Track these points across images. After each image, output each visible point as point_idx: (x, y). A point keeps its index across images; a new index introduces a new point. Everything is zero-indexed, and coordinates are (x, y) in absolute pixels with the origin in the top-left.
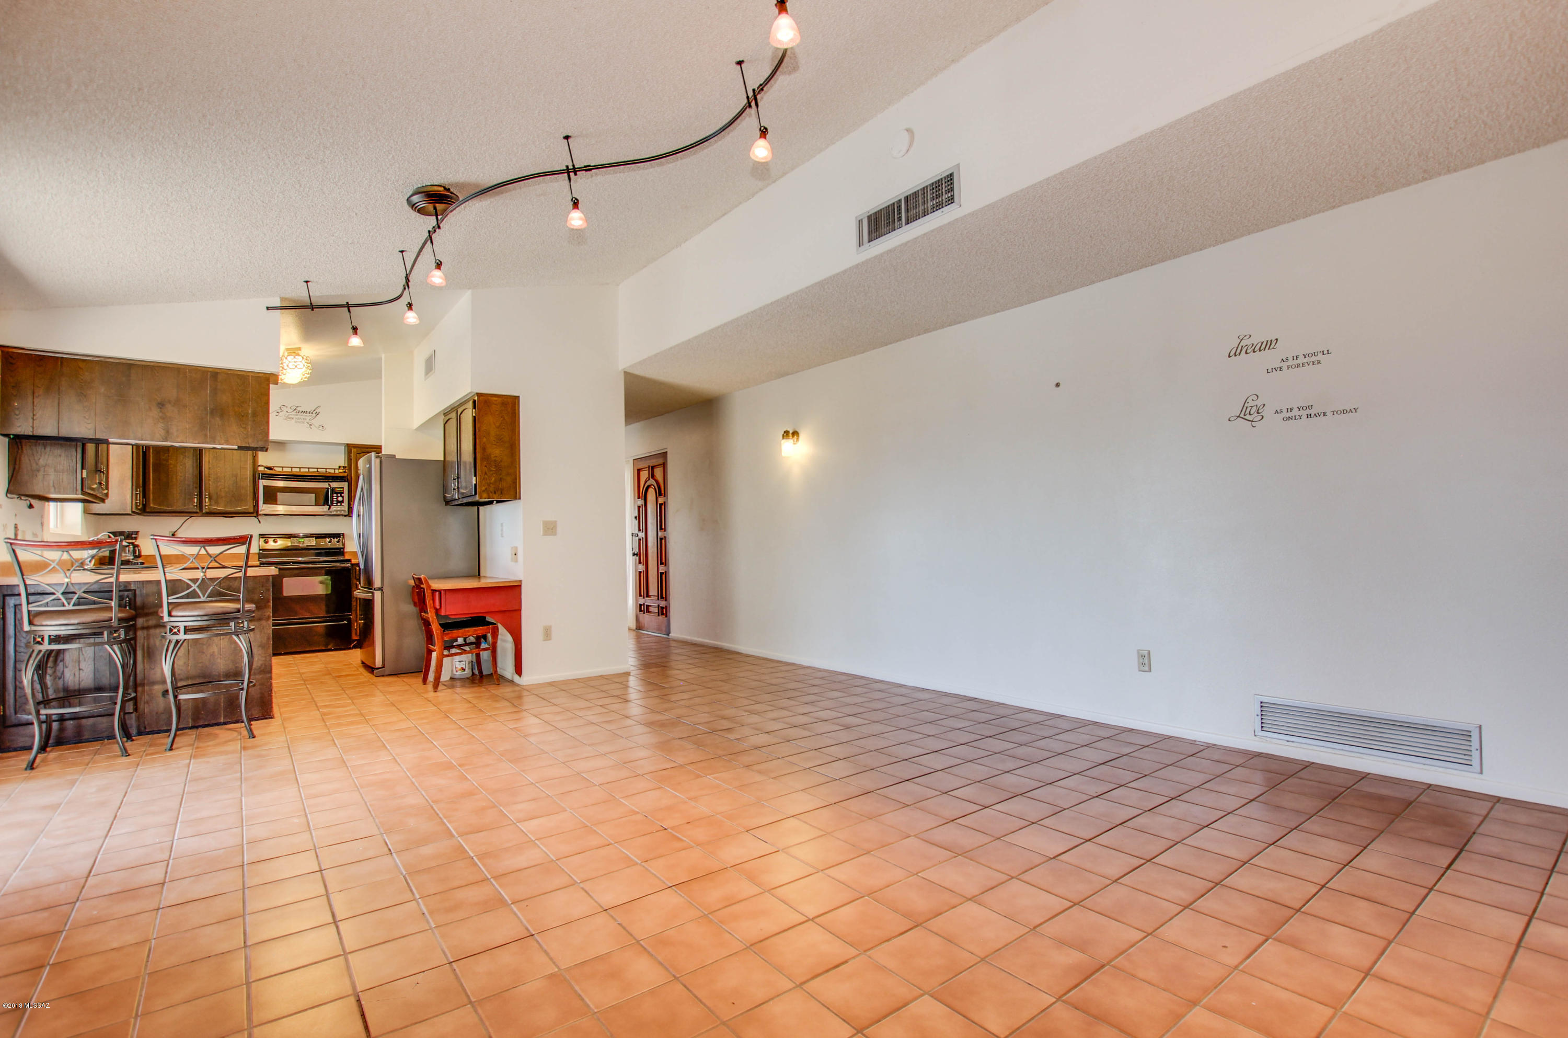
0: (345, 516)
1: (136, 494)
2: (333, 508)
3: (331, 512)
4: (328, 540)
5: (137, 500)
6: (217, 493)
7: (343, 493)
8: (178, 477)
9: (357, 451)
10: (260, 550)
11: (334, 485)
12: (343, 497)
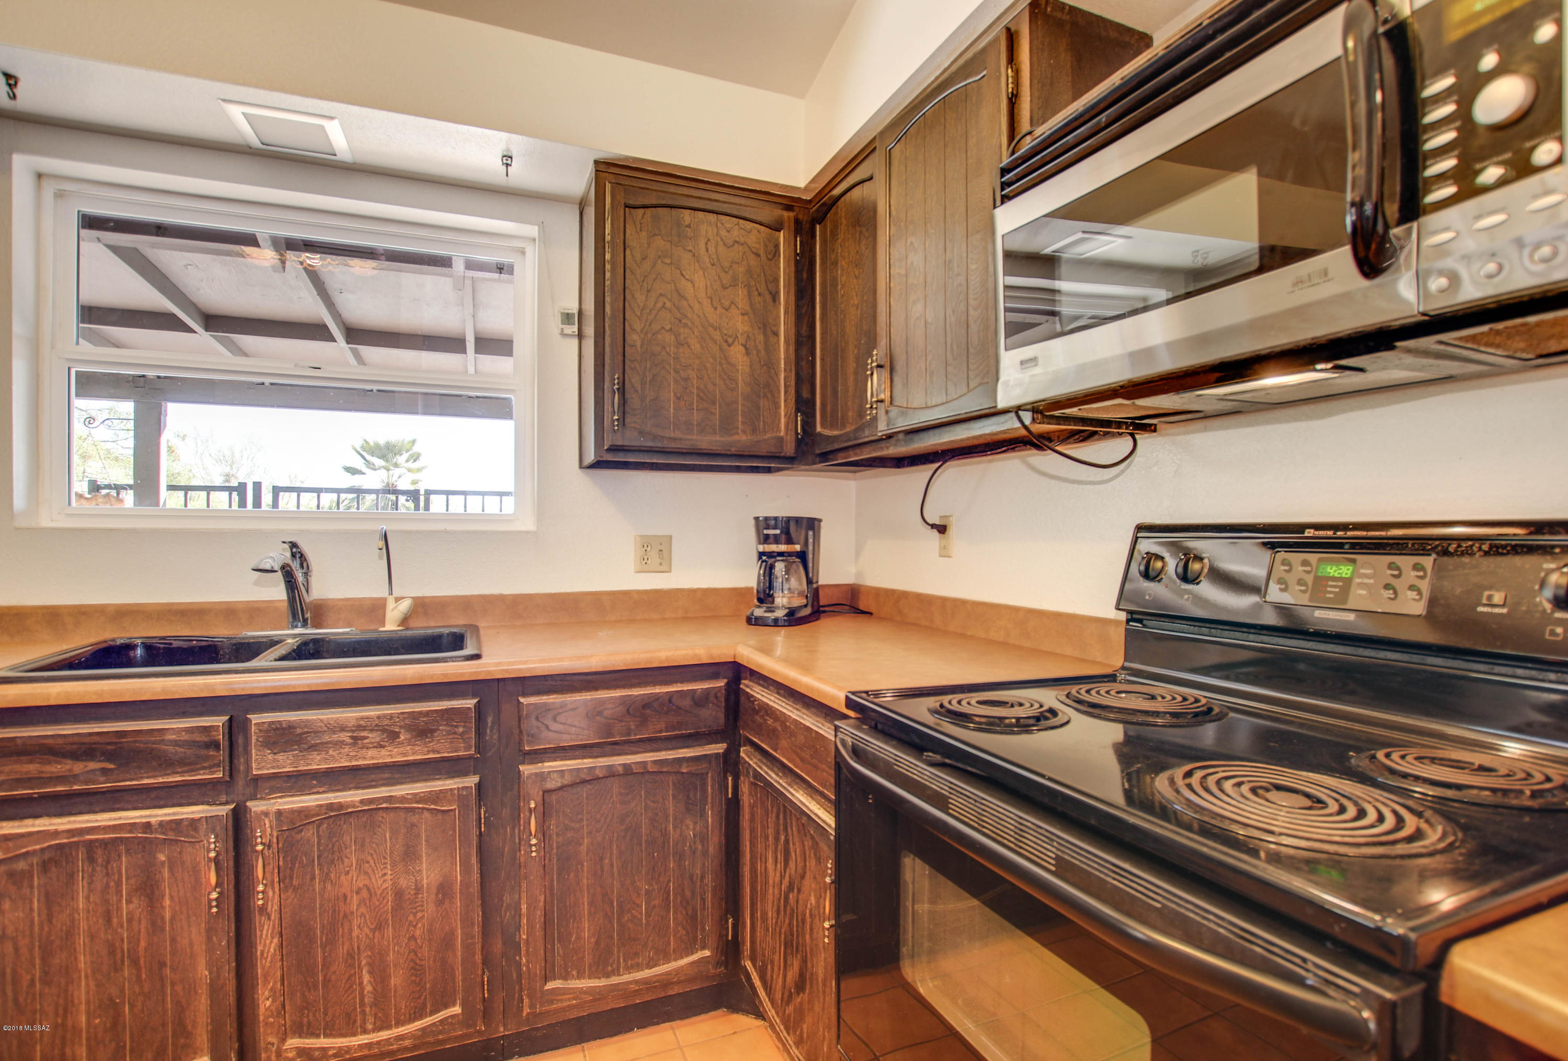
1: (613, 393)
5: (613, 412)
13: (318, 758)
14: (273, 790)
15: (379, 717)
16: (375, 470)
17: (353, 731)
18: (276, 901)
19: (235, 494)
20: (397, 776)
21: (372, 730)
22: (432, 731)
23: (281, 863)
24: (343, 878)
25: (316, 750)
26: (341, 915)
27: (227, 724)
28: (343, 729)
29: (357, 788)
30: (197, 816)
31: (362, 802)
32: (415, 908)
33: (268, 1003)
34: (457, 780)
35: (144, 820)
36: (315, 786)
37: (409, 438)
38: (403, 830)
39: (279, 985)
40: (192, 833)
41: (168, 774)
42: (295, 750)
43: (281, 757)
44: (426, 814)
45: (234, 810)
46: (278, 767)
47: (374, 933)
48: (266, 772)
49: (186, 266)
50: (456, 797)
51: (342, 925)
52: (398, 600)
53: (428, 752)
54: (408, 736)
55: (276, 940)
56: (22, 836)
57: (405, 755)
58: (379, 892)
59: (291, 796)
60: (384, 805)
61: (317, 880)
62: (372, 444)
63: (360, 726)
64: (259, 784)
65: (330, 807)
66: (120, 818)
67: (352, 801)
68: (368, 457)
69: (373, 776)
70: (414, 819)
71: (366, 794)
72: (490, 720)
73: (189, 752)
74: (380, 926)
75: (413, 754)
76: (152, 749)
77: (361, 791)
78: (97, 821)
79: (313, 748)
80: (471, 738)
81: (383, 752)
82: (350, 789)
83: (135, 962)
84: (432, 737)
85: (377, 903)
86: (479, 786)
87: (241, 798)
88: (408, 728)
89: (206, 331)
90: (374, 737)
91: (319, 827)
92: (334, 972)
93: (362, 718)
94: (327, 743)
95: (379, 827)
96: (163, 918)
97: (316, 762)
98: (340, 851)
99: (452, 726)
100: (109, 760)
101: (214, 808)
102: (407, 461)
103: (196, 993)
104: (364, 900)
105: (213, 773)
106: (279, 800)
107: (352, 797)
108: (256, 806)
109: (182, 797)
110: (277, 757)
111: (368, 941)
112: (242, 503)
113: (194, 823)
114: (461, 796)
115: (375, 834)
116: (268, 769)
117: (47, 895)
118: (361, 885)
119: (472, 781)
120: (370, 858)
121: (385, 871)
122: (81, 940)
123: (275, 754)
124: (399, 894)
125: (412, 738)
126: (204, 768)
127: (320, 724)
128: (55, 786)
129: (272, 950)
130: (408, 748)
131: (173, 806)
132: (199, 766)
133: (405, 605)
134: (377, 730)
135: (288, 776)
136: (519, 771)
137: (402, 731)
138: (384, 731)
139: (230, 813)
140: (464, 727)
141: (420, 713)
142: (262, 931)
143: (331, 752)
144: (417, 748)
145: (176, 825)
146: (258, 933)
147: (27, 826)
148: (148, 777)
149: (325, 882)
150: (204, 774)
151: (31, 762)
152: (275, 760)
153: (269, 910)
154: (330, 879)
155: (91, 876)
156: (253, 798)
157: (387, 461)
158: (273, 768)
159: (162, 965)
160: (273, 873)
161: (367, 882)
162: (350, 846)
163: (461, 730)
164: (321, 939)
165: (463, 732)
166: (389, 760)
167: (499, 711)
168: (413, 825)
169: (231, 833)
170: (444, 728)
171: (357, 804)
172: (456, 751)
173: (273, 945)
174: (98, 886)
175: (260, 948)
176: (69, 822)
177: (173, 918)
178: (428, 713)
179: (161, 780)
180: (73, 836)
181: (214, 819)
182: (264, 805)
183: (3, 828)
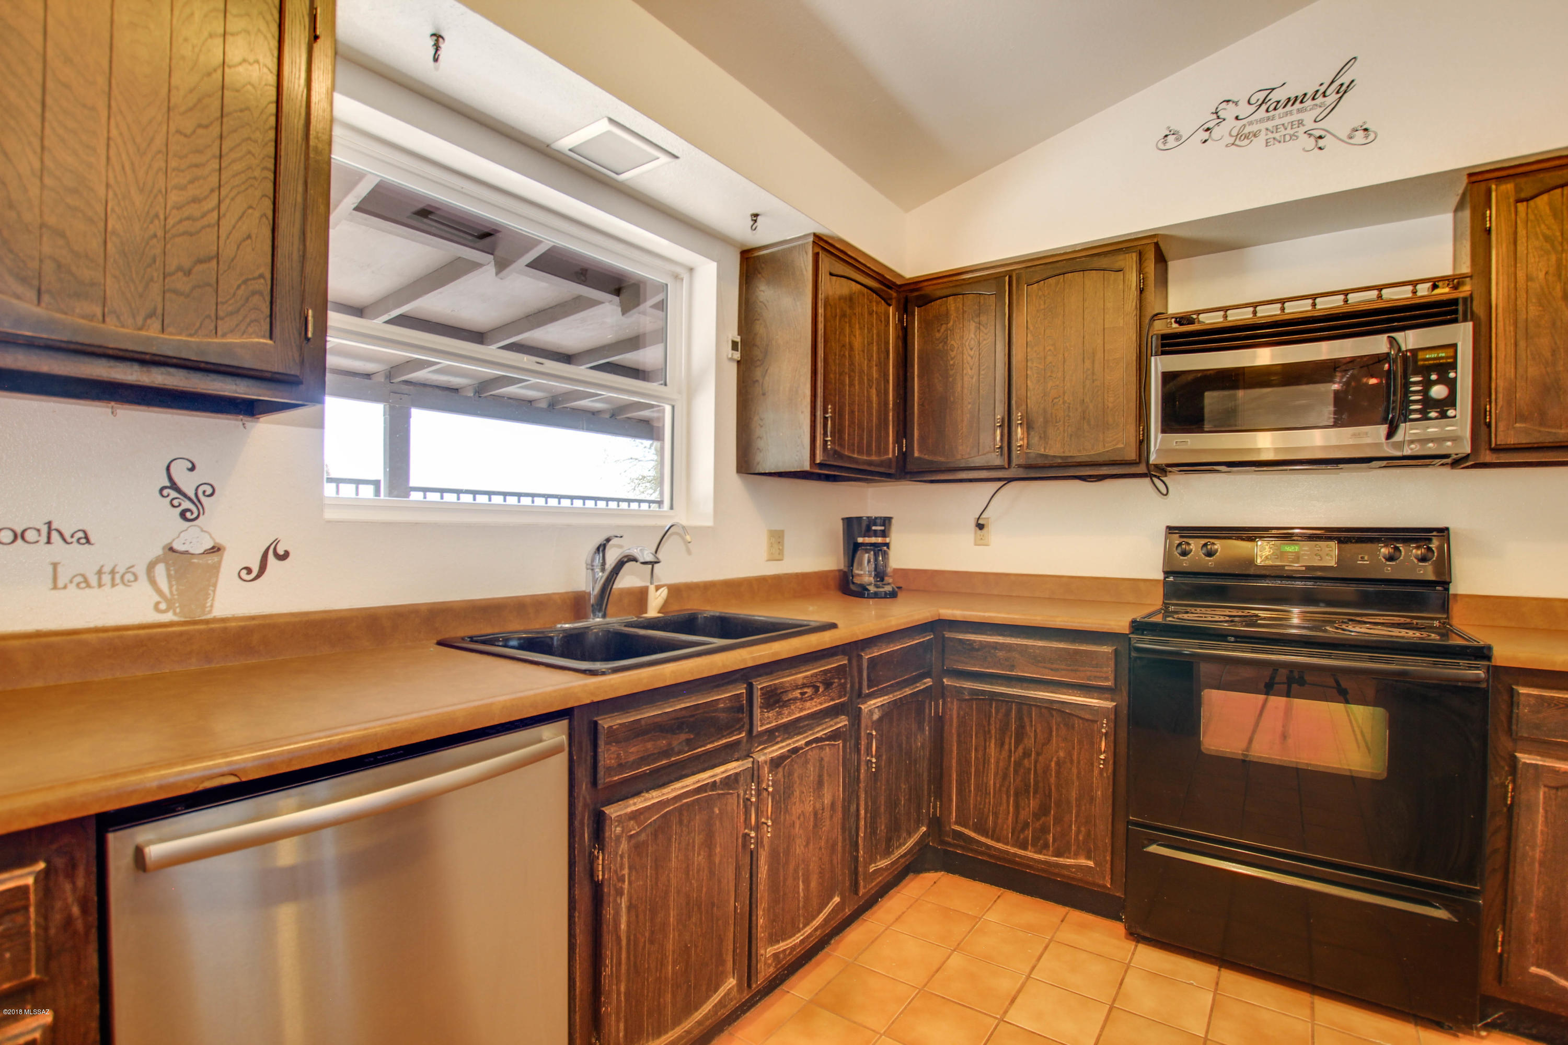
0: (1458, 462)
1: (825, 419)
2: (1406, 431)
3: (1400, 445)
4: (1384, 551)
5: (825, 434)
6: (1045, 411)
7: (1453, 366)
8: (966, 379)
9: (1518, 189)
10: (1167, 573)
11: (1410, 339)
12: (1452, 385)
13: (786, 713)
14: (766, 743)
15: (811, 676)
17: (801, 688)
21: (809, 686)
22: (832, 684)
25: (785, 707)
26: (792, 838)
27: (746, 692)
28: (797, 687)
30: (738, 770)
32: (822, 824)
33: (762, 921)
35: (712, 780)
41: (719, 739)
42: (778, 708)
43: (770, 715)
46: (769, 724)
47: (805, 850)
48: (764, 729)
51: (792, 846)
52: (658, 588)
53: (830, 700)
56: (647, 809)
58: (807, 816)
59: (776, 745)
63: (804, 684)
64: (762, 738)
66: (699, 781)
73: (729, 718)
74: (807, 843)
76: (712, 718)
78: (687, 786)
79: (784, 704)
81: (813, 703)
83: (699, 908)
84: (832, 688)
85: (807, 825)
88: (823, 683)
91: (784, 769)
92: (788, 886)
93: (805, 677)
94: (790, 700)
96: (715, 864)
97: (786, 716)
98: (793, 787)
99: (840, 679)
100: (690, 732)
104: (801, 824)
105: (740, 734)
106: (771, 750)
108: (759, 757)
111: (802, 857)
113: (737, 776)
116: (764, 726)
117: (656, 860)
118: (800, 812)
120: (804, 789)
121: (810, 798)
122: (672, 895)
123: (767, 713)
124: (815, 816)
126: (737, 729)
127: (788, 685)
128: (662, 760)
129: (765, 875)
130: (822, 698)
131: (726, 764)
132: (734, 729)
138: (813, 686)
143: (792, 707)
145: (727, 780)
147: (649, 799)
148: (710, 743)
150: (736, 736)
151: (649, 740)
152: (766, 719)
155: (680, 837)
159: (713, 905)
161: (803, 809)
162: (797, 781)
166: (815, 709)
168: (822, 759)
170: (837, 680)
171: (803, 746)
172: (841, 698)
173: (765, 871)
174: (683, 844)
176: (673, 790)
177: (720, 863)
178: (830, 670)
179: (716, 745)
183: (635, 804)
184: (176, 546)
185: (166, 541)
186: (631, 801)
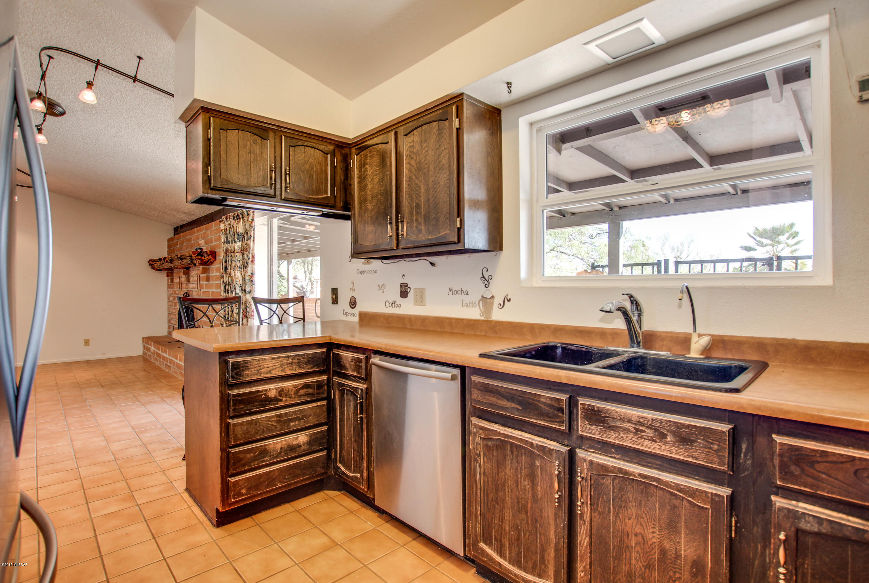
13: (614, 435)
14: (591, 447)
15: (652, 419)
16: (764, 247)
17: (635, 424)
18: (588, 515)
19: (655, 267)
20: (666, 465)
21: (648, 427)
22: (692, 442)
23: (592, 493)
24: (627, 520)
25: (613, 430)
26: (625, 545)
27: (568, 400)
28: (629, 421)
29: (639, 464)
31: (640, 474)
32: (675, 568)
33: (582, 574)
34: (712, 486)
35: (531, 441)
36: (613, 453)
37: (787, 223)
38: (668, 507)
39: (588, 567)
40: (549, 456)
41: (542, 420)
42: (601, 426)
43: (593, 428)
44: (685, 503)
45: (569, 450)
46: (592, 434)
47: (645, 570)
48: (585, 434)
49: (614, 147)
50: (710, 499)
51: (625, 551)
52: (700, 335)
53: (688, 456)
54: (673, 440)
55: (587, 539)
56: (490, 430)
57: (671, 452)
58: (650, 543)
59: (600, 454)
60: (654, 483)
61: (612, 513)
62: (761, 230)
63: (640, 422)
64: (584, 440)
65: (620, 470)
66: (522, 436)
67: (633, 472)
68: (758, 238)
69: (649, 460)
70: (677, 502)
71: (643, 470)
72: (744, 446)
73: (551, 410)
74: (649, 566)
75: (677, 454)
76: (536, 404)
77: (640, 467)
78: (514, 433)
79: (611, 428)
80: (724, 456)
81: (655, 445)
82: (634, 463)
83: (526, 512)
84: (692, 446)
85: (648, 550)
86: (732, 498)
87: (574, 445)
88: (674, 433)
89: (632, 179)
90: (649, 432)
91: (614, 480)
92: (620, 580)
93: (641, 417)
94: (619, 427)
95: (651, 497)
96: (537, 496)
97: (612, 438)
98: (626, 502)
99: (708, 442)
100: (519, 404)
101: (560, 446)
102: (788, 239)
103: (550, 545)
104: (639, 543)
105: (560, 426)
106: (592, 454)
107: (635, 469)
108: (580, 453)
109: (548, 434)
110: (591, 427)
111: (641, 572)
112: (659, 271)
113: (550, 451)
114: (714, 499)
115: (648, 501)
116: (587, 433)
117: (497, 461)
118: (638, 532)
119: (725, 492)
120: (644, 516)
121: (654, 530)
122: (508, 489)
123: (591, 425)
124: (663, 552)
125: (676, 441)
126: (557, 422)
127: (616, 414)
128: (501, 411)
129: (585, 543)
130: (673, 448)
131: (544, 438)
132: (554, 420)
133: (705, 341)
134: (651, 428)
135: (599, 442)
136: (771, 501)
137: (669, 434)
138: (656, 430)
139: (567, 452)
140: (719, 445)
141: (683, 424)
142: (581, 529)
143: (622, 434)
144: (680, 451)
145: (542, 448)
146: (579, 530)
147: (491, 426)
148: (534, 419)
149: (616, 517)
150: (556, 425)
151: (493, 397)
152: (590, 429)
153: (585, 519)
154: (619, 517)
155: (512, 460)
156: (580, 448)
157: (772, 240)
158: (589, 433)
159: (536, 521)
160: (587, 497)
161: (642, 531)
162: (632, 502)
163: (716, 447)
164: (613, 553)
165: (717, 450)
166: (658, 452)
167: (754, 442)
168: (675, 507)
169: (567, 464)
170: (702, 441)
171: (637, 475)
172: (711, 463)
173: (586, 541)
174: (514, 467)
175: (579, 539)
176: (505, 430)
177: (541, 498)
178: (689, 426)
179: (538, 422)
180: (505, 438)
181: (559, 452)
182: (584, 454)
183: (484, 424)
184: (485, 296)
185: (481, 295)
186: (484, 422)
